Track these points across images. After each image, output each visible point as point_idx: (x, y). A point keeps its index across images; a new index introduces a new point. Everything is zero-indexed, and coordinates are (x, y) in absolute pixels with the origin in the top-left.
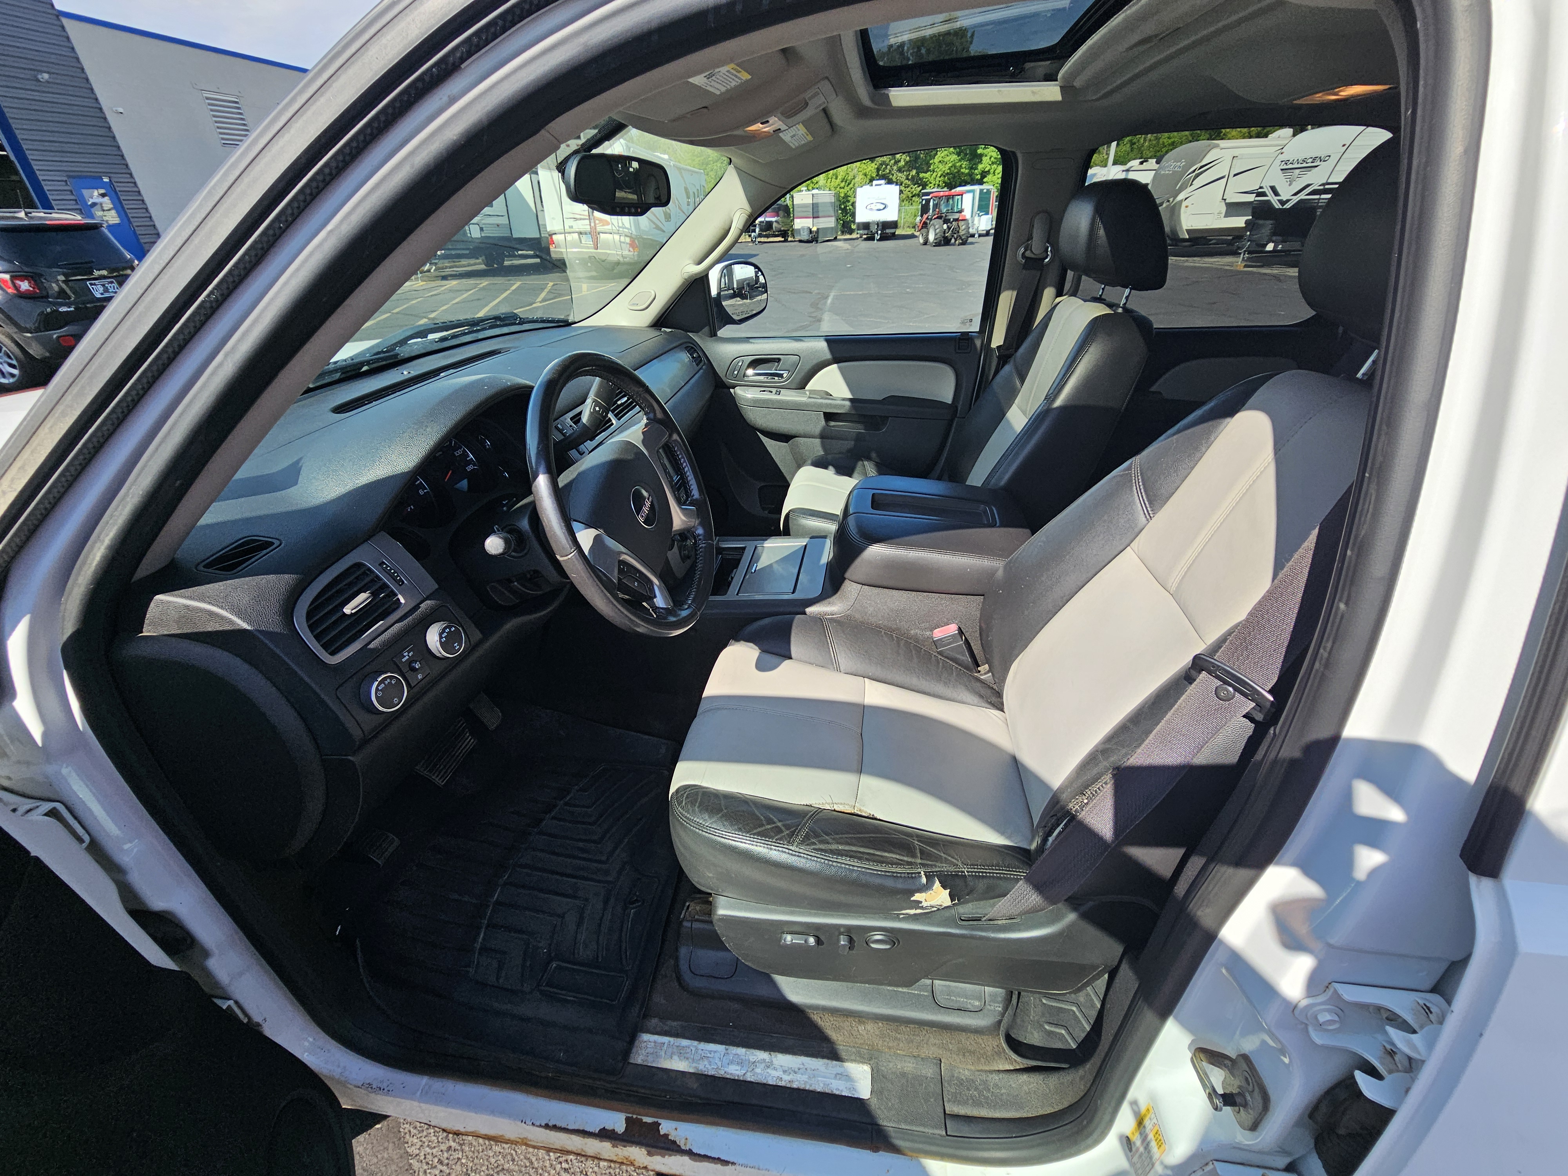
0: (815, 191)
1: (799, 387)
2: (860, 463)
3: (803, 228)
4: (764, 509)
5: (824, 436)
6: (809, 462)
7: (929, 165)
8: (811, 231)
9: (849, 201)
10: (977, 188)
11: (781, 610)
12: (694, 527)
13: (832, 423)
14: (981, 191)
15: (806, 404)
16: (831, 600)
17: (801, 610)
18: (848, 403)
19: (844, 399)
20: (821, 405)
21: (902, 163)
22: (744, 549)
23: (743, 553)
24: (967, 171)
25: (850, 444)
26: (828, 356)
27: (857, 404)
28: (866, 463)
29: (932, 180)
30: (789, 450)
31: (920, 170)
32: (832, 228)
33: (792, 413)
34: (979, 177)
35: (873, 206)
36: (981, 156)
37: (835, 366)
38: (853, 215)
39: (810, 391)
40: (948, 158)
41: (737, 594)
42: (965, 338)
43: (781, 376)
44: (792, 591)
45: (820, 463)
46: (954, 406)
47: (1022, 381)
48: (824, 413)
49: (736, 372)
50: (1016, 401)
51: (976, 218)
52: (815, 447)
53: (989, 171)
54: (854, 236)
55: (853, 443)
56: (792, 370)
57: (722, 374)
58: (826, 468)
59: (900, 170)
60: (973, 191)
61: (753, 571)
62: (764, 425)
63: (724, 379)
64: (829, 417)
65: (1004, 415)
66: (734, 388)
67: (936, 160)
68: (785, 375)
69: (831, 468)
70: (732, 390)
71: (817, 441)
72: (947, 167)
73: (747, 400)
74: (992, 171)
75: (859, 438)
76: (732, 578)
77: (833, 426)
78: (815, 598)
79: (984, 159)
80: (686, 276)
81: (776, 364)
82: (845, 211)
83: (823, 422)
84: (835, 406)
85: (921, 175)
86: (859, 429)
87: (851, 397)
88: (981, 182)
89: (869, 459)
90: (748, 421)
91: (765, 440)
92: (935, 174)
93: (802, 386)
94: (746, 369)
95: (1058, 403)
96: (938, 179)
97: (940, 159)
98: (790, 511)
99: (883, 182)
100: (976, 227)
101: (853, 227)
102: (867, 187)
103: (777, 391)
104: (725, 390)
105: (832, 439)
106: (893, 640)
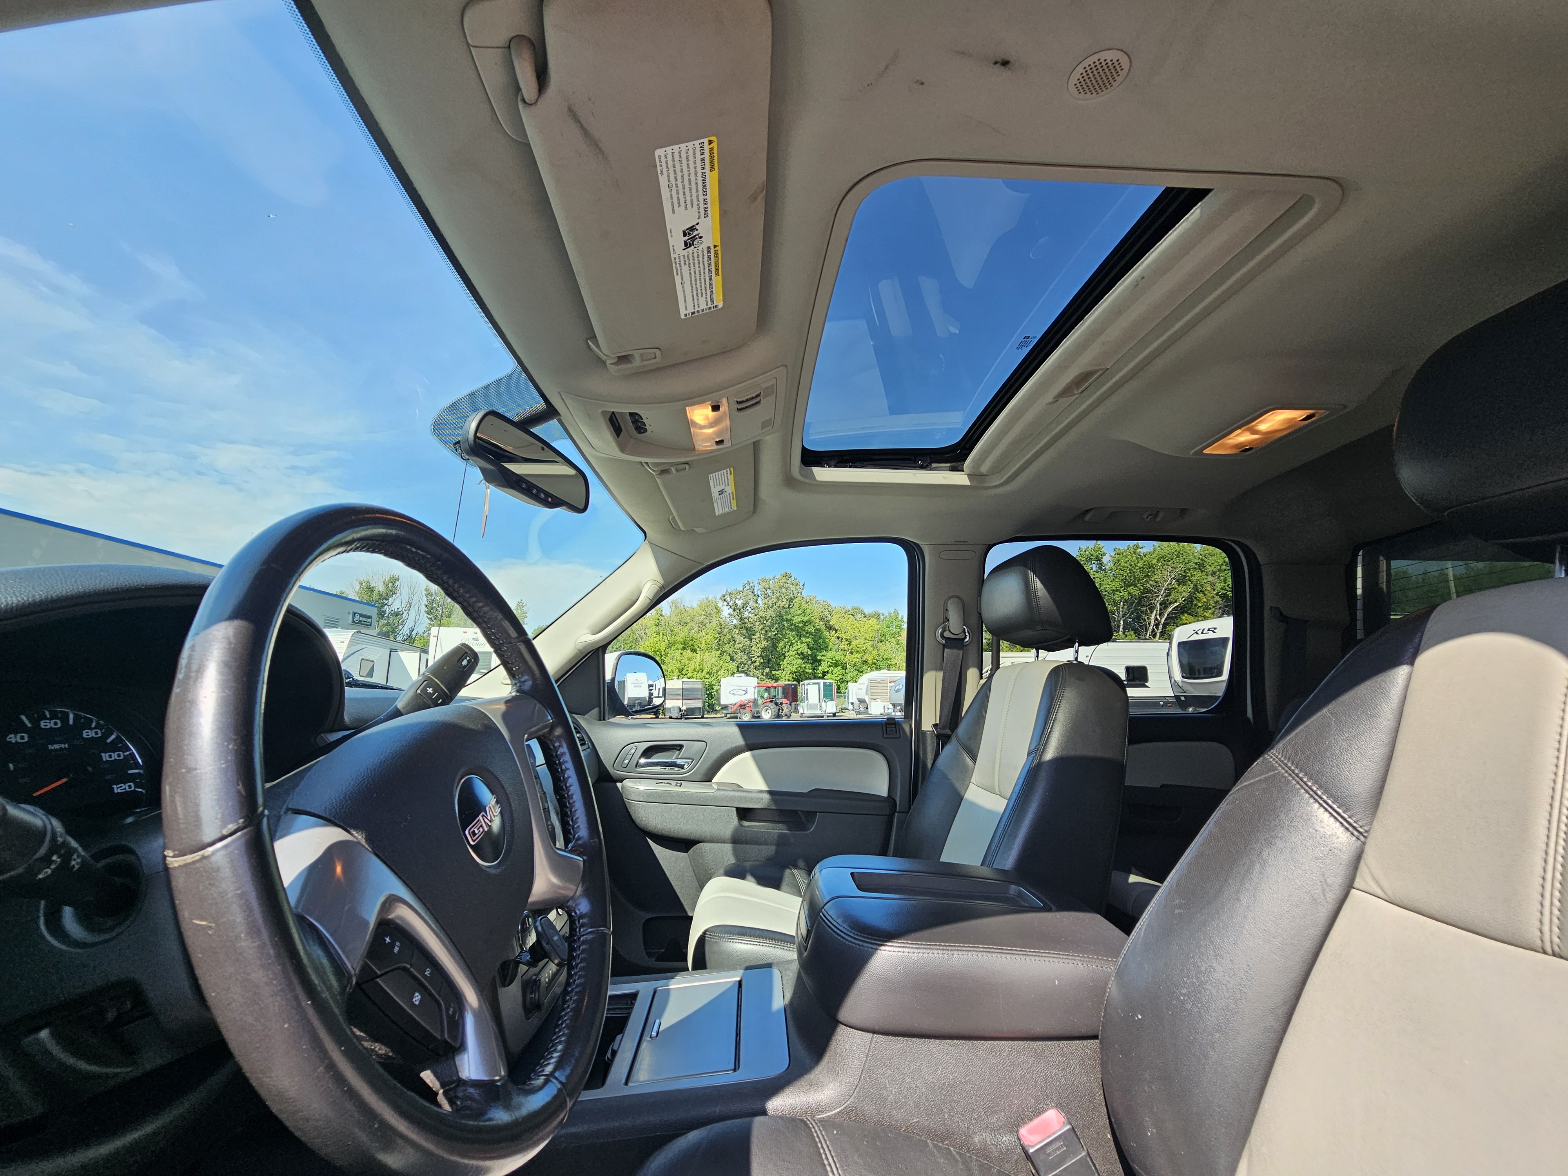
0: (685, 680)
1: (704, 779)
2: (788, 871)
3: (673, 707)
4: (649, 954)
5: (736, 840)
6: (722, 871)
7: (779, 665)
8: (680, 710)
9: (712, 689)
10: (821, 681)
11: (717, 1110)
12: (572, 898)
13: (746, 823)
14: (825, 684)
15: (715, 798)
16: (811, 1076)
17: (757, 1106)
18: (767, 796)
19: (761, 792)
20: (732, 799)
21: (757, 664)
22: (634, 996)
23: (633, 1004)
24: (811, 671)
25: (769, 850)
26: (740, 741)
27: (777, 797)
28: (795, 871)
29: (783, 676)
30: (689, 863)
31: (772, 669)
32: (700, 708)
33: (696, 809)
34: (821, 675)
35: (735, 692)
36: (820, 660)
37: (748, 754)
38: (719, 699)
39: (717, 783)
40: (794, 662)
41: (626, 1083)
42: (890, 724)
43: (681, 767)
44: (733, 1067)
45: (737, 872)
46: (890, 797)
47: (974, 759)
48: (738, 809)
49: (626, 761)
50: (973, 780)
51: (823, 704)
52: (726, 854)
53: (828, 672)
54: (719, 715)
55: (773, 848)
56: (696, 759)
57: (607, 764)
58: (743, 877)
59: (756, 668)
60: (818, 683)
61: (654, 1034)
62: (659, 827)
63: (610, 769)
64: (744, 814)
65: (960, 798)
66: (621, 781)
67: (785, 662)
68: (686, 766)
69: (749, 877)
70: (619, 785)
71: (728, 847)
72: (794, 667)
73: (640, 793)
74: (830, 671)
75: (781, 842)
76: (614, 1053)
77: (748, 827)
78: (779, 1077)
79: (822, 662)
80: (580, 646)
81: (678, 752)
82: (710, 696)
83: (735, 820)
84: (751, 800)
85: (774, 672)
86: (782, 830)
87: (767, 789)
88: (823, 678)
89: (796, 867)
90: (638, 821)
91: (657, 849)
92: (785, 672)
93: (708, 778)
94: (640, 758)
95: (1049, 755)
96: (787, 675)
97: (788, 662)
98: (706, 931)
99: (743, 675)
100: (824, 710)
101: (718, 708)
102: (730, 678)
103: (677, 783)
104: (612, 784)
105: (747, 843)
106: (957, 1161)
